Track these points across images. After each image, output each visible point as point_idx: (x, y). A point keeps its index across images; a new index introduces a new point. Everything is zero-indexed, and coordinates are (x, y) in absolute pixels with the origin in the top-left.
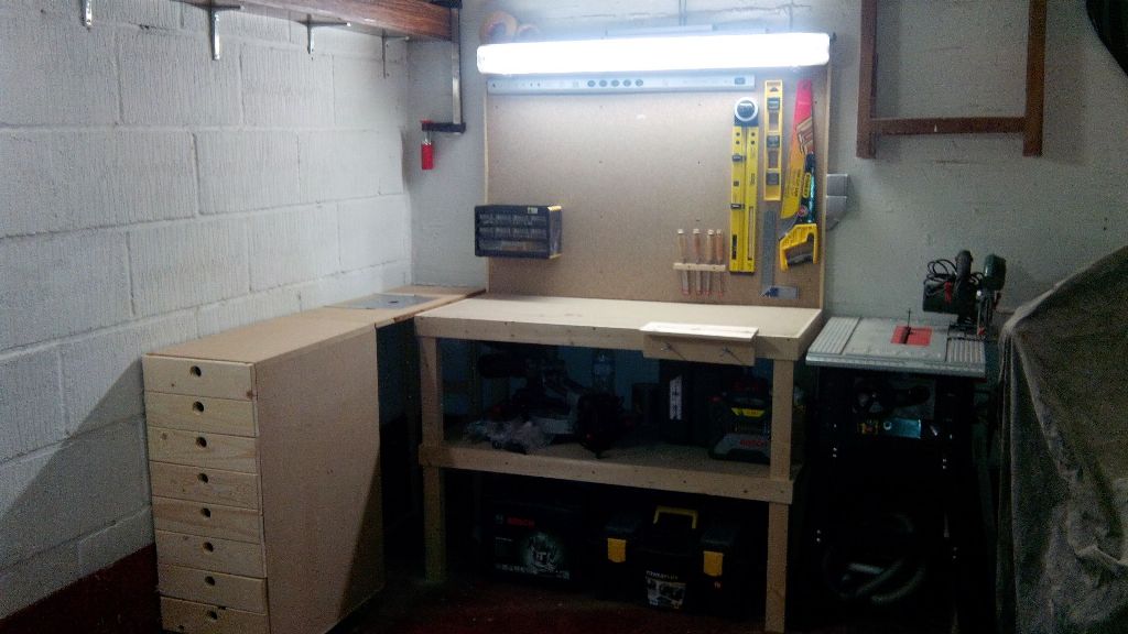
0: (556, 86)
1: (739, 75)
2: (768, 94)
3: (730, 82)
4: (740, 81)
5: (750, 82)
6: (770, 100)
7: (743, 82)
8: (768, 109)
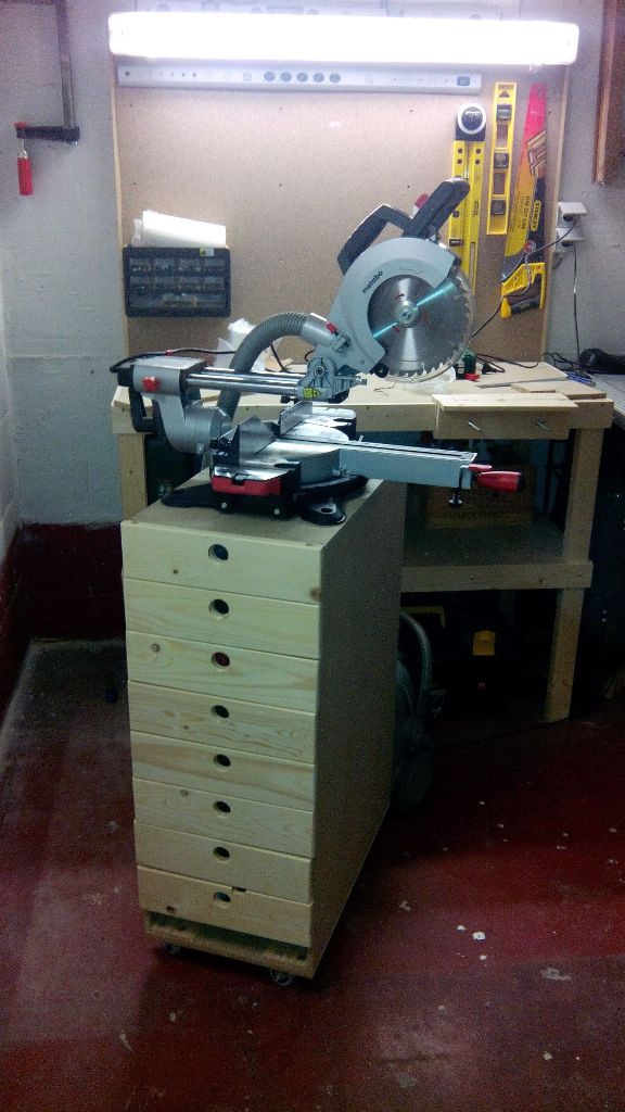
0: (218, 77)
1: (463, 74)
2: (497, 100)
3: (451, 83)
4: (463, 81)
5: (476, 83)
6: (499, 107)
7: (468, 83)
8: (498, 119)
